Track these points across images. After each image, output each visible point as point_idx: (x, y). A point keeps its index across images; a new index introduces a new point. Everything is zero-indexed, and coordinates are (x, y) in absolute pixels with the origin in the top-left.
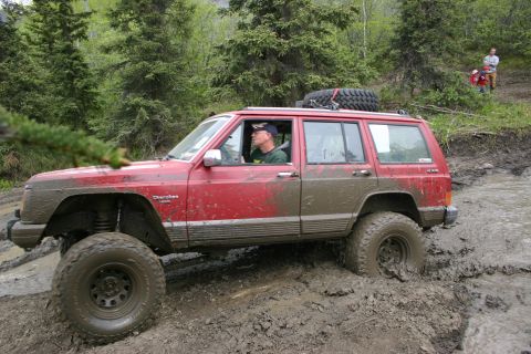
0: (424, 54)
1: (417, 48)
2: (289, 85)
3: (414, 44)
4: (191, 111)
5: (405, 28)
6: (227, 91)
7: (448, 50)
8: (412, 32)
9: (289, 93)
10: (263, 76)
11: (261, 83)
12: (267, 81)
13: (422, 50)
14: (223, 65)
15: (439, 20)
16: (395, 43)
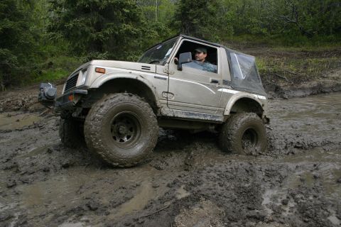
0: (196, 24)
1: (192, 20)
2: (107, 32)
3: (190, 18)
4: (34, 59)
5: (184, 7)
6: (59, 35)
7: (211, 23)
8: (188, 10)
9: (108, 38)
10: (88, 25)
11: (87, 29)
12: (91, 28)
13: (195, 21)
14: (57, 16)
15: (205, 3)
16: (177, 17)
